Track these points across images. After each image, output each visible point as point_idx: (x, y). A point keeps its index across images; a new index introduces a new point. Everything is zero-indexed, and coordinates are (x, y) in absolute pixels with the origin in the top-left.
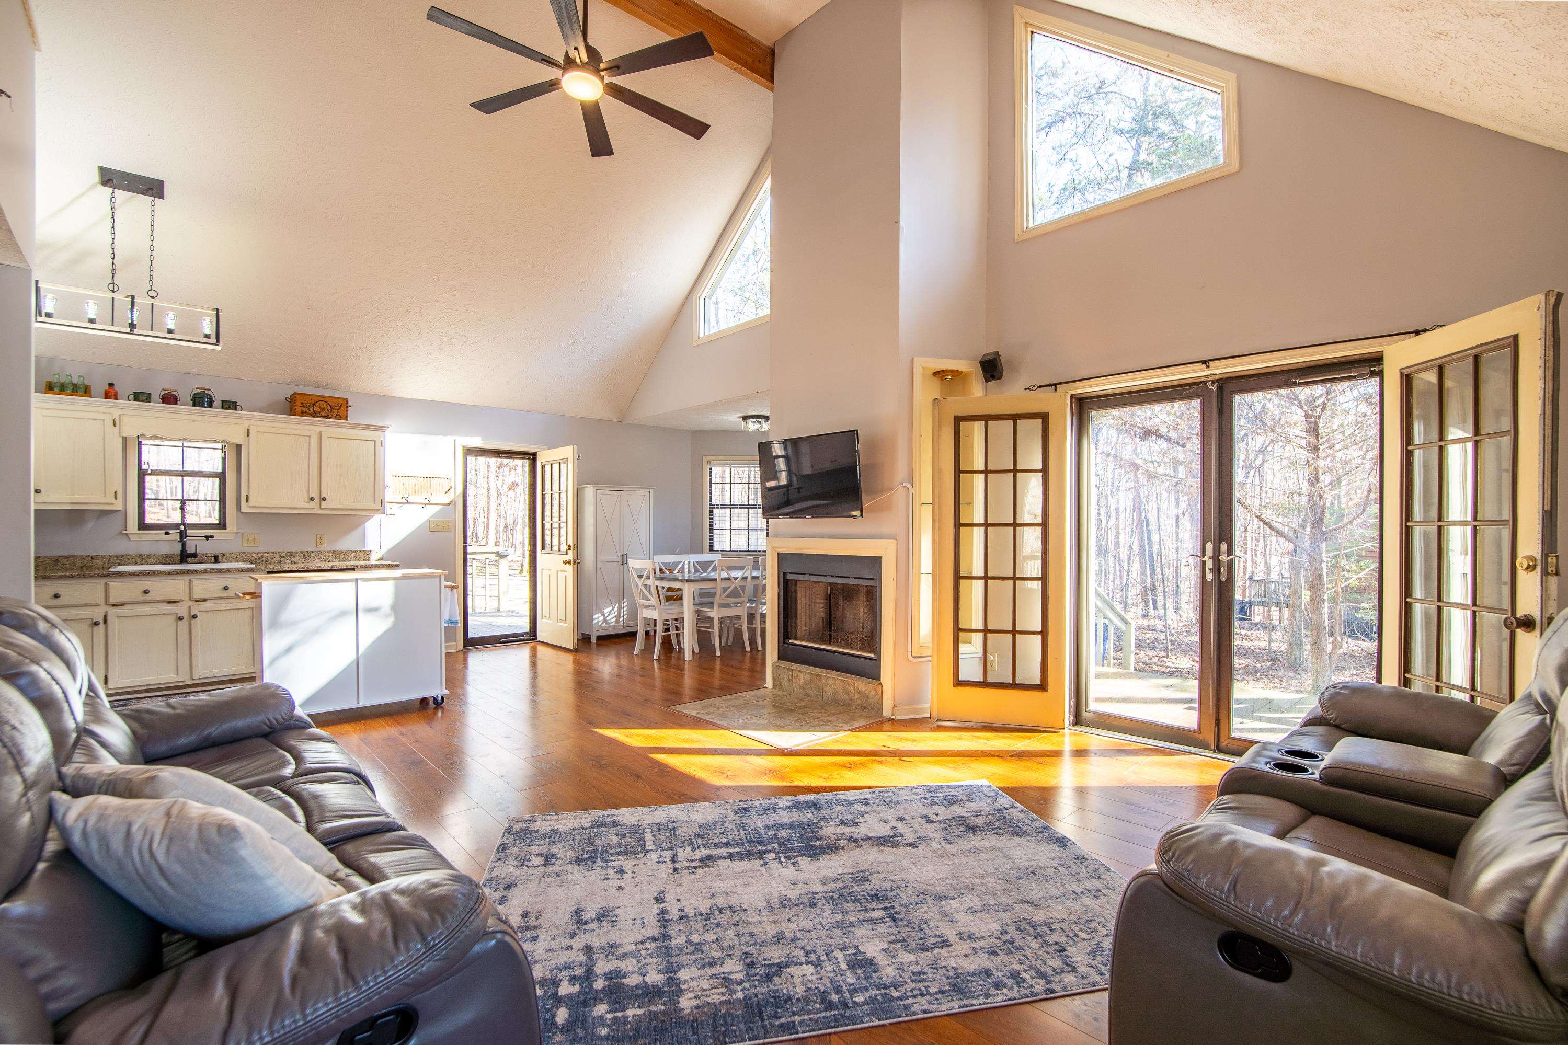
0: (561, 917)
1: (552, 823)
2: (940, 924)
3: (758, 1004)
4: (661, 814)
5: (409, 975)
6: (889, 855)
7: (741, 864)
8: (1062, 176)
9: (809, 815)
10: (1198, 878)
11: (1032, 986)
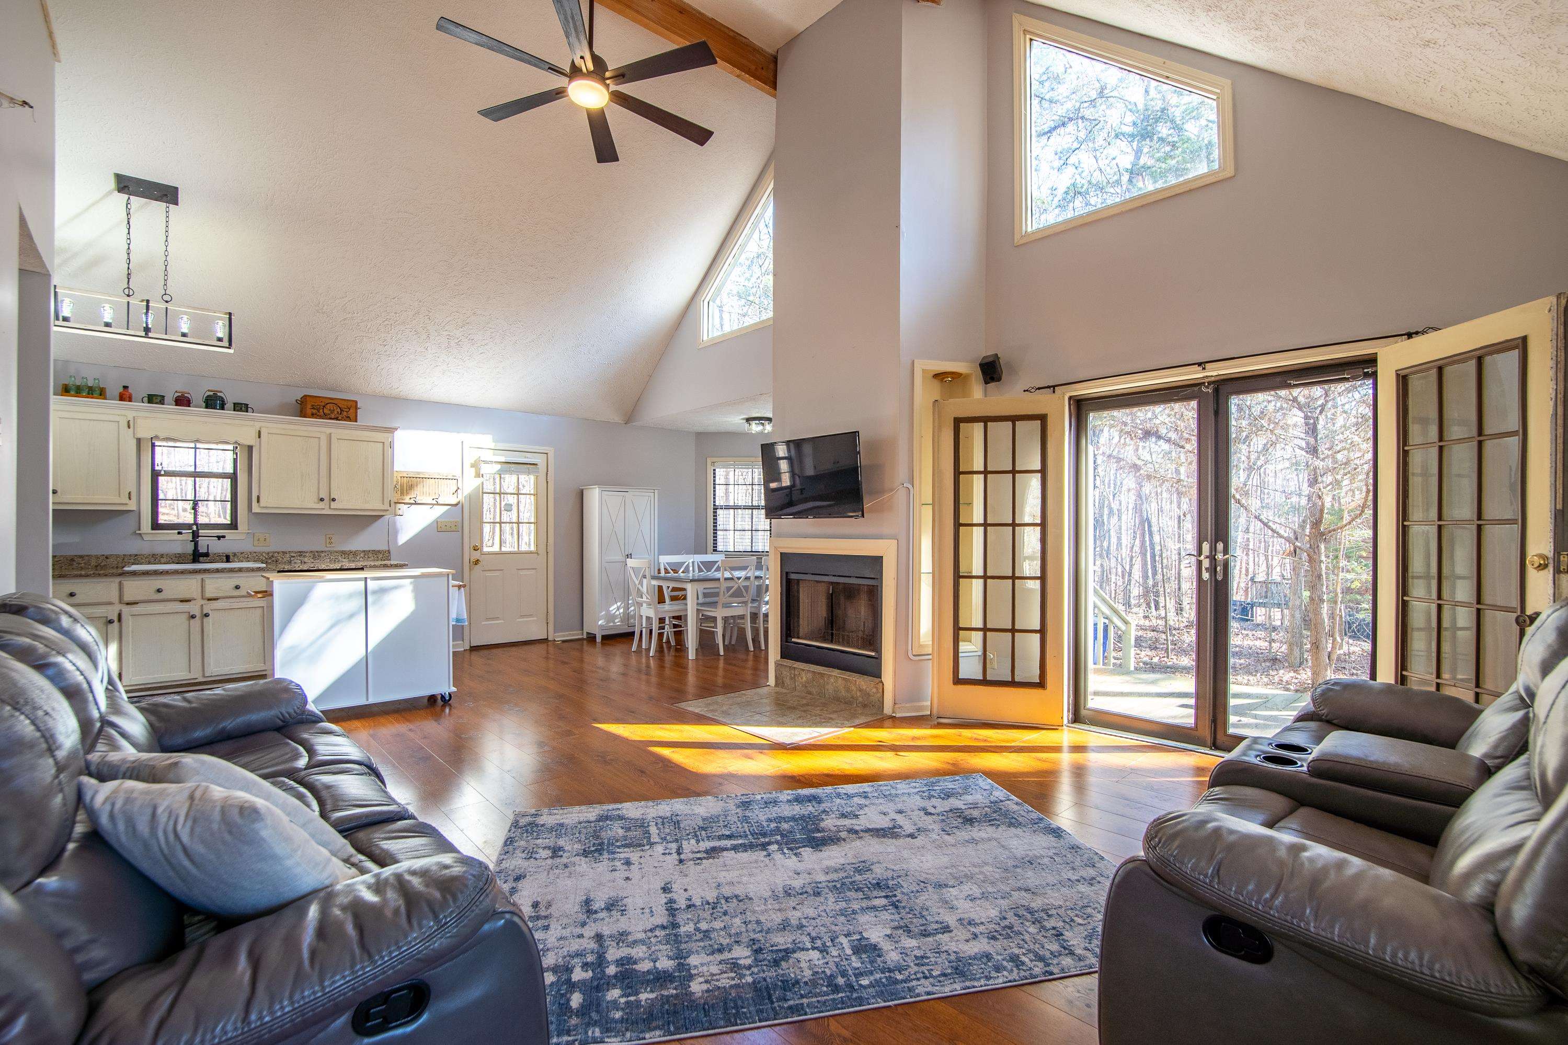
0: (571, 906)
1: (558, 817)
2: (941, 911)
3: (767, 987)
4: (665, 808)
5: (422, 951)
6: (890, 846)
7: (745, 855)
8: (1064, 181)
9: (810, 809)
10: (1182, 863)
11: (1031, 968)
